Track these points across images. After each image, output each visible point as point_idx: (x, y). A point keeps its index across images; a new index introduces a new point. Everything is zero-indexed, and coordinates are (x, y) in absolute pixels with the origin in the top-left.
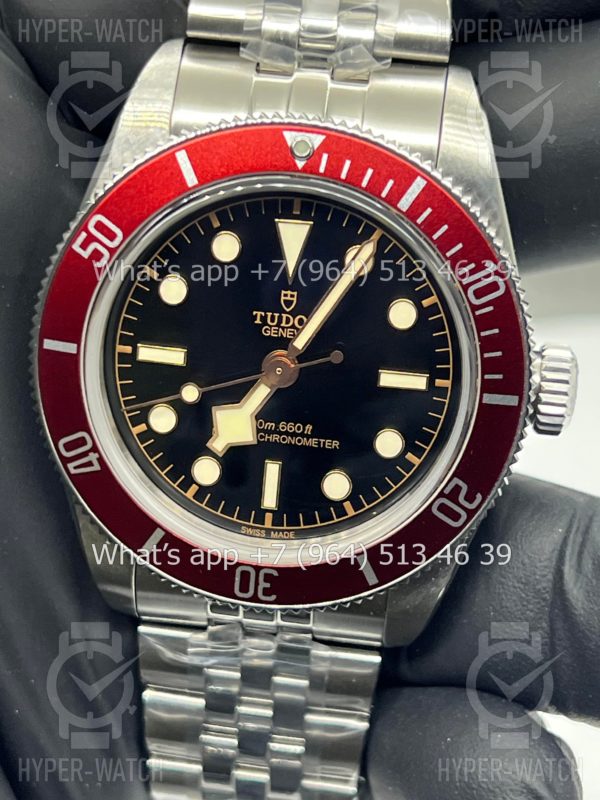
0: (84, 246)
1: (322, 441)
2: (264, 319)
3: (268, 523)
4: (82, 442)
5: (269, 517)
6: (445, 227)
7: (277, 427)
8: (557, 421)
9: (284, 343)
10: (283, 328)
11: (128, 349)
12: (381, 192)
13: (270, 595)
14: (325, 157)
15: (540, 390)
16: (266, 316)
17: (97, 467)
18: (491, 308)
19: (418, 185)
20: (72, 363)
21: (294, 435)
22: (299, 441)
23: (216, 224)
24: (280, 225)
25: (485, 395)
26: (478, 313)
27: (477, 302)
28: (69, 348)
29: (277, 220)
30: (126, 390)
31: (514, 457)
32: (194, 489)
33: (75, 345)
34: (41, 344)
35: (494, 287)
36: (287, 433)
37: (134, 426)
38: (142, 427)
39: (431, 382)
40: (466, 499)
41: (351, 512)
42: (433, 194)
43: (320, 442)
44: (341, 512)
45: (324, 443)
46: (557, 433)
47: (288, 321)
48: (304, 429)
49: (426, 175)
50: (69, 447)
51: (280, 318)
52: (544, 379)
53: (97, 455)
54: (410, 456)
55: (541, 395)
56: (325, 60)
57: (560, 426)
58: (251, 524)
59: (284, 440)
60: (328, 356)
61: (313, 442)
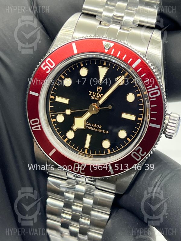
0: (44, 66)
1: (104, 131)
2: (92, 94)
3: (86, 152)
4: (36, 121)
5: (86, 150)
6: (145, 74)
7: (92, 125)
8: (171, 134)
9: (96, 101)
10: (97, 97)
11: (53, 97)
12: (127, 62)
13: (83, 172)
14: (113, 50)
15: (167, 125)
16: (92, 93)
17: (40, 129)
18: (155, 99)
19: (139, 61)
20: (36, 99)
21: (96, 128)
22: (97, 130)
23: (82, 65)
24: (99, 68)
25: (150, 124)
26: (151, 100)
27: (151, 97)
28: (36, 94)
29: (99, 66)
30: (51, 109)
31: (157, 143)
32: (66, 139)
33: (38, 94)
34: (29, 92)
35: (157, 93)
36: (94, 127)
37: (52, 119)
38: (54, 120)
39: (136, 118)
40: (141, 153)
41: (109, 152)
42: (143, 64)
43: (103, 131)
44: (107, 152)
45: (104, 132)
46: (171, 138)
47: (98, 95)
48: (99, 127)
49: (141, 58)
50: (33, 122)
51: (96, 94)
52: (169, 122)
53: (40, 126)
54: (128, 139)
55: (167, 126)
56: (120, 23)
57: (172, 136)
58: (81, 152)
59: (93, 129)
60: (108, 106)
61: (101, 131)
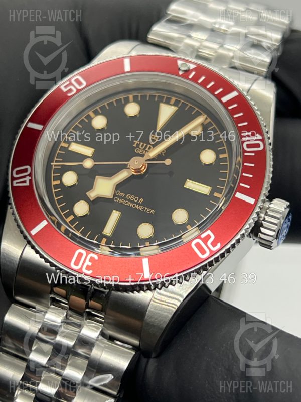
1: (146, 208)
3: (103, 243)
4: (25, 171)
5: (105, 239)
6: (241, 114)
7: (125, 196)
12: (215, 92)
13: (89, 270)
14: (193, 73)
17: (27, 184)
18: (253, 154)
19: (234, 94)
21: (133, 202)
22: (134, 205)
25: (237, 193)
26: (246, 154)
27: (247, 149)
32: (71, 217)
36: (129, 200)
37: (54, 181)
39: (211, 192)
43: (144, 209)
45: (147, 209)
48: (139, 200)
53: (30, 178)
58: (94, 241)
59: (127, 203)
60: (164, 161)
61: (141, 208)
